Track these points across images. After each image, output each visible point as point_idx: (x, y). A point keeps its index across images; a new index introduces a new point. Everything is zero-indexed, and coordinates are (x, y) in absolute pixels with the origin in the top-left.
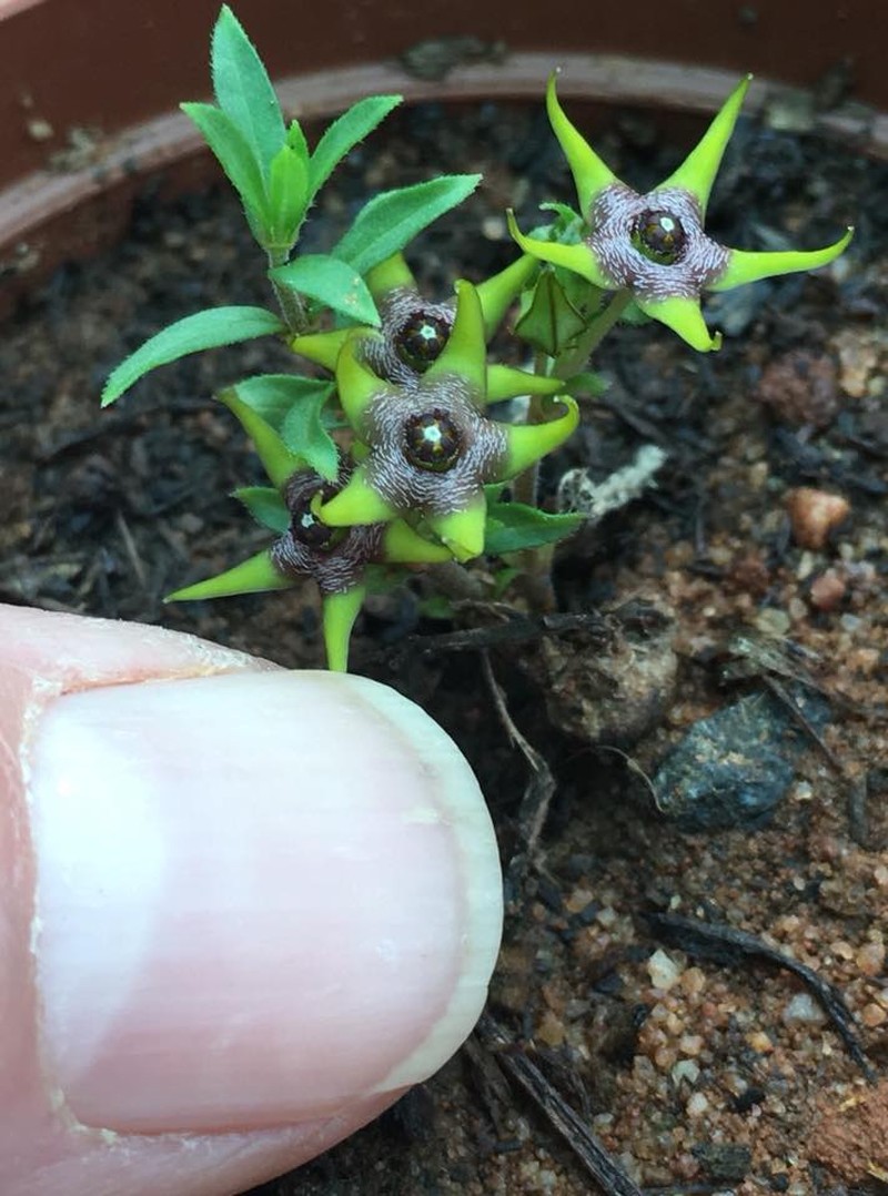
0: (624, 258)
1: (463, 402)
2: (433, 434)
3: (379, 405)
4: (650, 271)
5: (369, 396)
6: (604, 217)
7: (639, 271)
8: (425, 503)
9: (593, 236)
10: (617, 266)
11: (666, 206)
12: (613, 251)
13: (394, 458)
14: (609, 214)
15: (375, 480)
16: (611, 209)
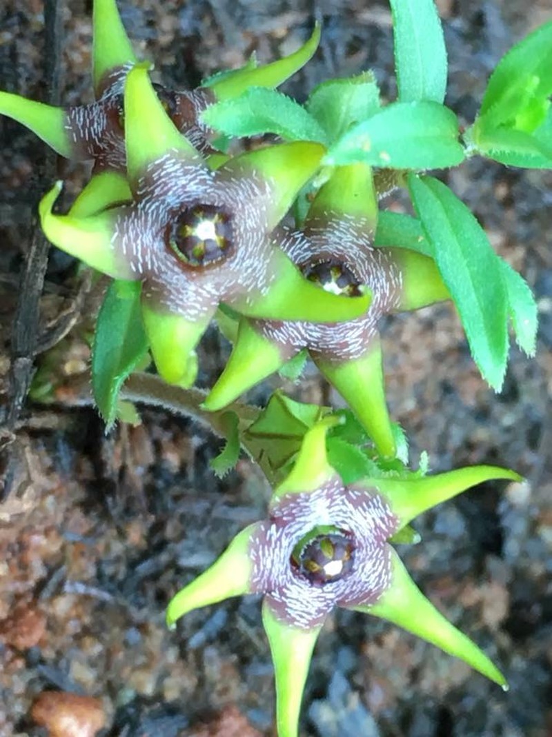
0: (302, 519)
1: (240, 281)
2: (205, 231)
3: (258, 187)
4: (285, 542)
5: (272, 179)
7: (286, 531)
8: (136, 208)
9: (338, 487)
10: (294, 511)
11: (363, 568)
12: (312, 508)
13: (194, 188)
14: (360, 508)
15: (173, 160)
16: (365, 510)
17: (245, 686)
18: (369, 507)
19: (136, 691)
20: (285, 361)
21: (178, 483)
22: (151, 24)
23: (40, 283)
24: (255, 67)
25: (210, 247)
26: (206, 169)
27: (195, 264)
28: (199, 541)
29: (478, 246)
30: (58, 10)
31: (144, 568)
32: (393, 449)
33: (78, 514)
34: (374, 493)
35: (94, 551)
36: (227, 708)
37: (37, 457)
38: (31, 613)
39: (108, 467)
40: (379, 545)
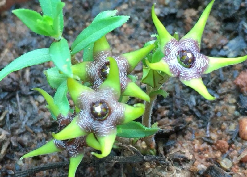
0: (177, 67)
1: (111, 97)
2: (98, 109)
3: (83, 96)
4: (184, 70)
5: (80, 93)
6: (169, 52)
7: (181, 71)
8: (95, 131)
9: (166, 58)
10: (175, 69)
11: (188, 47)
12: (173, 64)
13: (86, 115)
14: (171, 51)
15: (80, 123)
16: (171, 49)
17: (227, 80)
18: (170, 48)
19: (235, 111)
20: (132, 81)
21: (172, 110)
22: (41, 140)
23: (122, 157)
24: (48, 106)
25: (103, 107)
26: (81, 113)
27: (108, 111)
28: (188, 101)
29: (88, 31)
30: (42, 167)
31: (199, 115)
32: (151, 45)
33: (186, 136)
34: (166, 47)
35: (196, 130)
36: (235, 84)
37: (172, 150)
38: (218, 145)
39: (171, 130)
40: (180, 44)
